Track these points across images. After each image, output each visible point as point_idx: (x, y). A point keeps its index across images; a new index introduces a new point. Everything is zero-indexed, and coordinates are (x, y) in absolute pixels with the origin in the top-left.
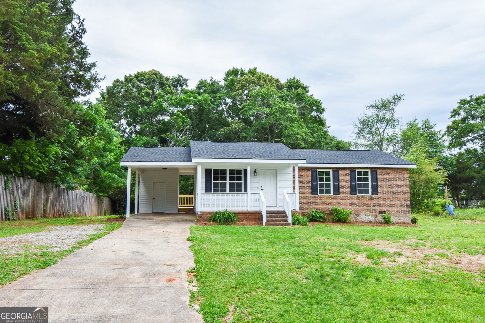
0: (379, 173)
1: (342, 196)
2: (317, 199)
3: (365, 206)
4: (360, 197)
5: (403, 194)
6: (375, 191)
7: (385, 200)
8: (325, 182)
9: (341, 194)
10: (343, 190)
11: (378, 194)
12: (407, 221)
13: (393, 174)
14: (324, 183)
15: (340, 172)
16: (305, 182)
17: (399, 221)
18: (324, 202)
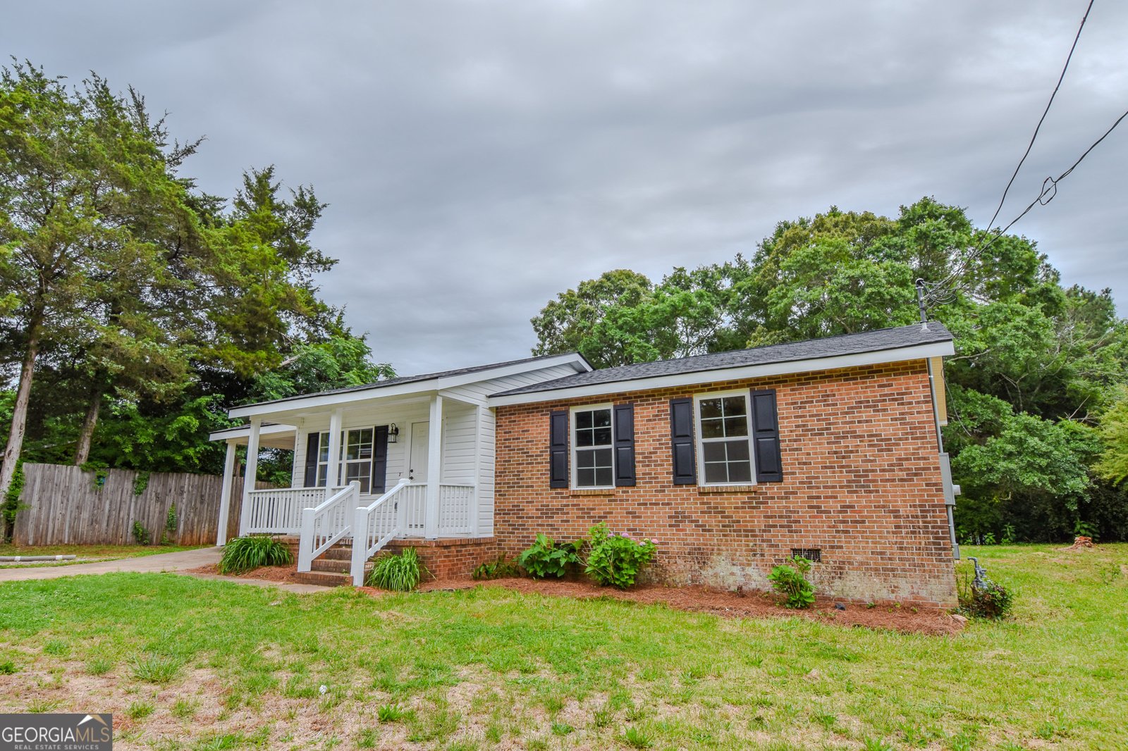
0: (784, 398)
1: (643, 491)
2: (565, 502)
3: (731, 527)
4: (708, 493)
5: (903, 475)
6: (771, 470)
7: (815, 502)
8: (594, 447)
9: (640, 483)
10: (647, 470)
11: (781, 481)
12: (935, 599)
13: (847, 394)
14: (592, 451)
15: (637, 410)
16: (534, 451)
17: (892, 597)
18: (586, 513)
